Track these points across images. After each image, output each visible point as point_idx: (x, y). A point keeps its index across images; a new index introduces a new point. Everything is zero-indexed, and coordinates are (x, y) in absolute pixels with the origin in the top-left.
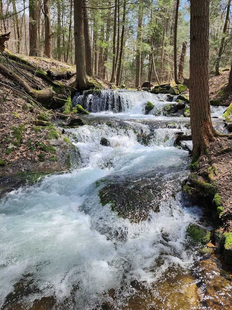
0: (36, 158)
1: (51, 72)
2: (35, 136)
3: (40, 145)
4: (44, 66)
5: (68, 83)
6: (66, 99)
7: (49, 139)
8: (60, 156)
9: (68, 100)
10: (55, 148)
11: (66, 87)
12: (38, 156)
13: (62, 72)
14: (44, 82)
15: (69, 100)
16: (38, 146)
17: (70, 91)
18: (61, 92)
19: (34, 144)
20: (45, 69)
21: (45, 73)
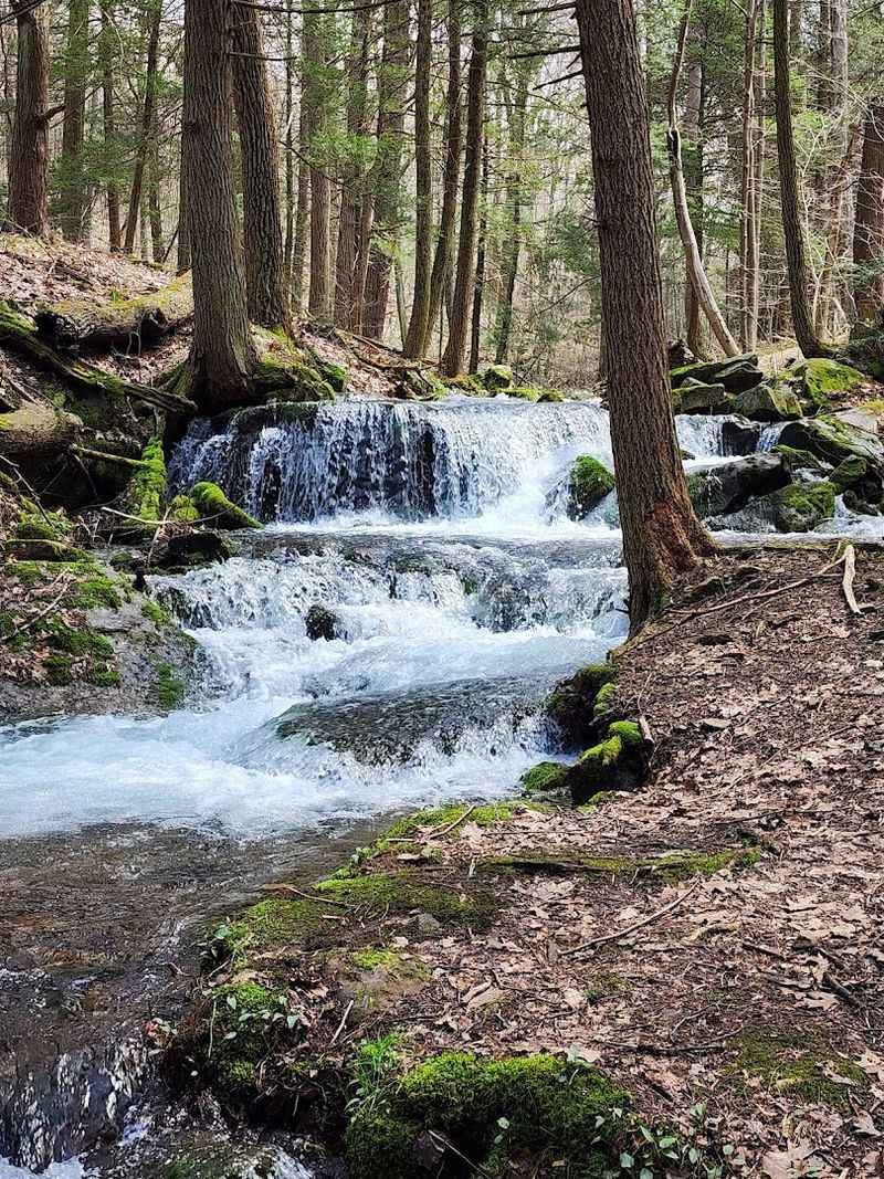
0: (38, 673)
1: (57, 316)
2: (24, 595)
3: (48, 628)
4: (14, 288)
5: (147, 372)
6: (138, 455)
7: (84, 607)
8: (130, 670)
9: (146, 462)
10: (109, 640)
11: (135, 394)
12: (44, 666)
13: (114, 314)
14: (18, 370)
15: (154, 458)
16: (39, 631)
17: (160, 414)
18: (112, 421)
19: (23, 624)
20: (24, 305)
21: (28, 322)
